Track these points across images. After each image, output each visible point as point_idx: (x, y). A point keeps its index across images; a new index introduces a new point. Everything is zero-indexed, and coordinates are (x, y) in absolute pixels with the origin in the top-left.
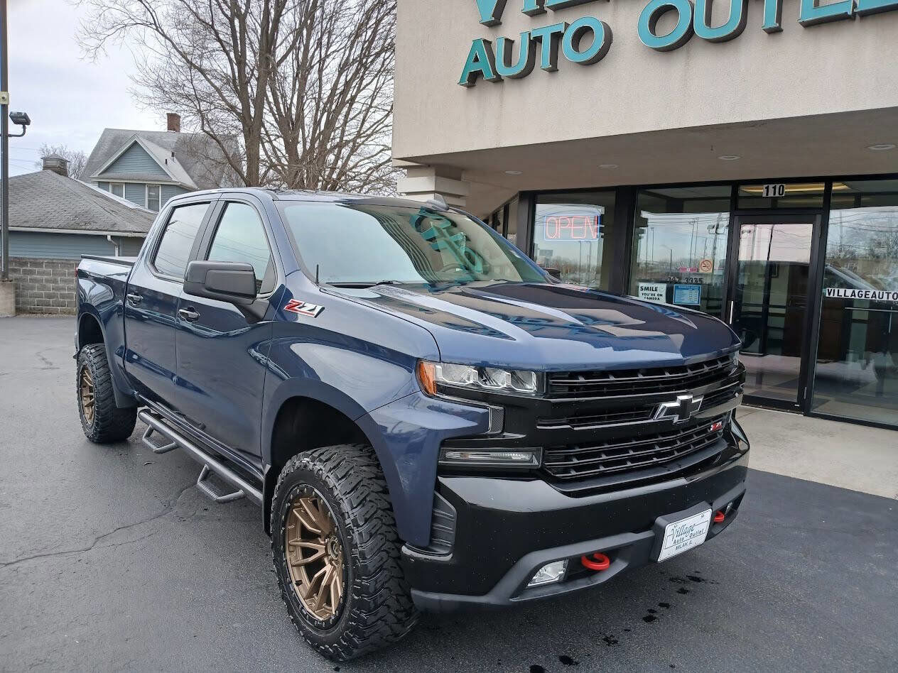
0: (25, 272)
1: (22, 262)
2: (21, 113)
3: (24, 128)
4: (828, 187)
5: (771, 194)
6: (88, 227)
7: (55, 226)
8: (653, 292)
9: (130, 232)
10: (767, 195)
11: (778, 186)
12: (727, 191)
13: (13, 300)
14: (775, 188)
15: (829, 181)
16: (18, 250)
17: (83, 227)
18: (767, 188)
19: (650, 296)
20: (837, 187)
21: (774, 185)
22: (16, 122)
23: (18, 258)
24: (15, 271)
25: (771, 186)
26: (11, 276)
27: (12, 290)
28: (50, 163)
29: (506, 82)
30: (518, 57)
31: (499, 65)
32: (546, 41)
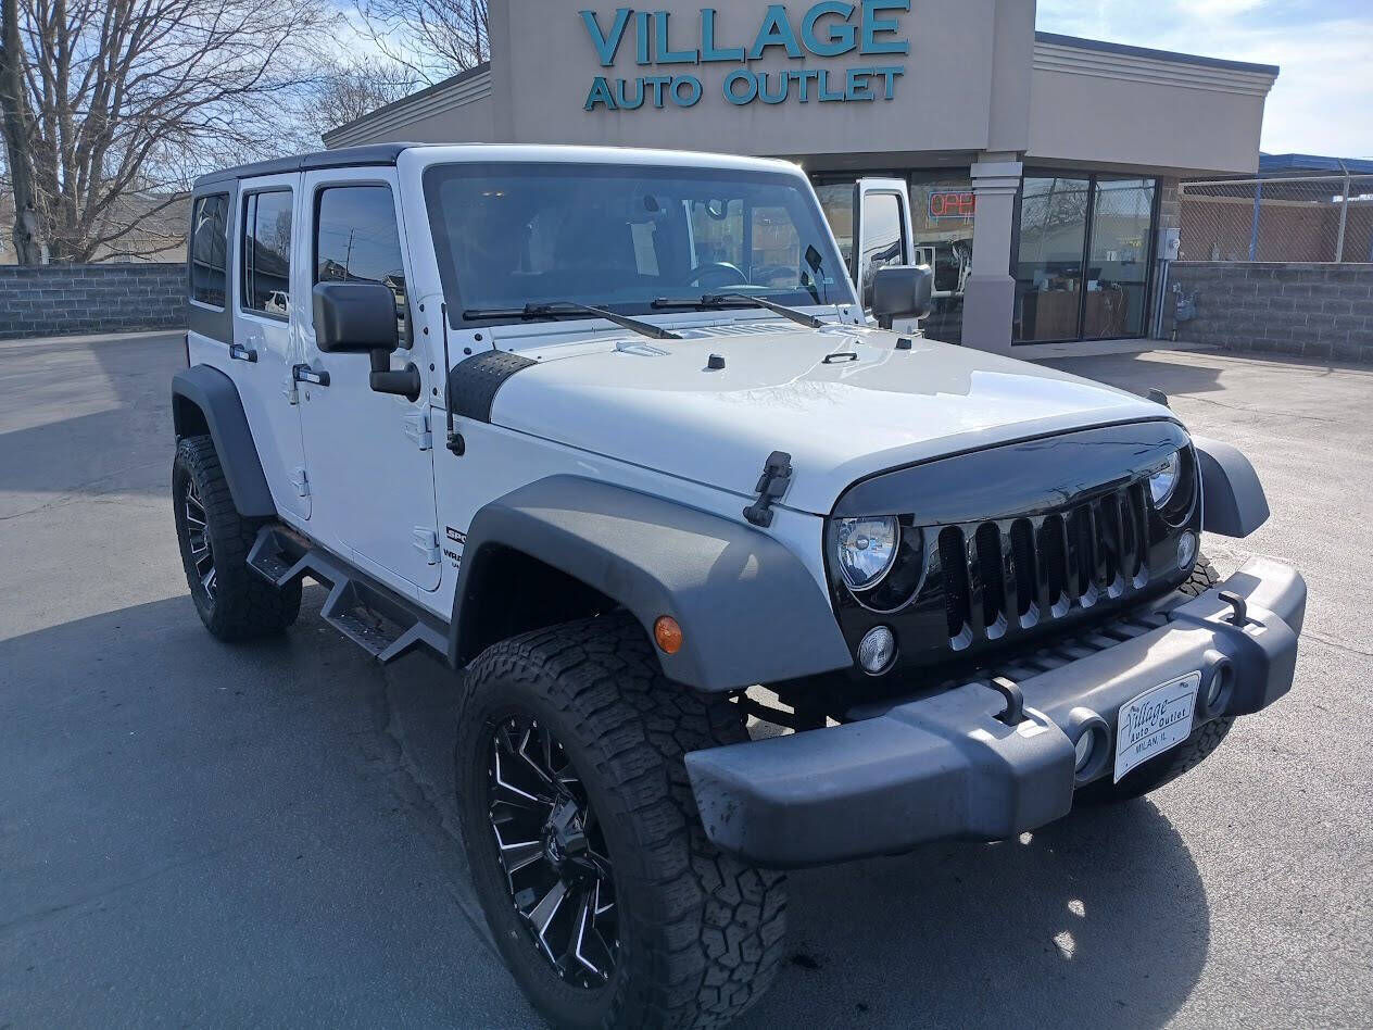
29: (622, 111)
30: (635, 93)
31: (619, 100)
32: (657, 87)
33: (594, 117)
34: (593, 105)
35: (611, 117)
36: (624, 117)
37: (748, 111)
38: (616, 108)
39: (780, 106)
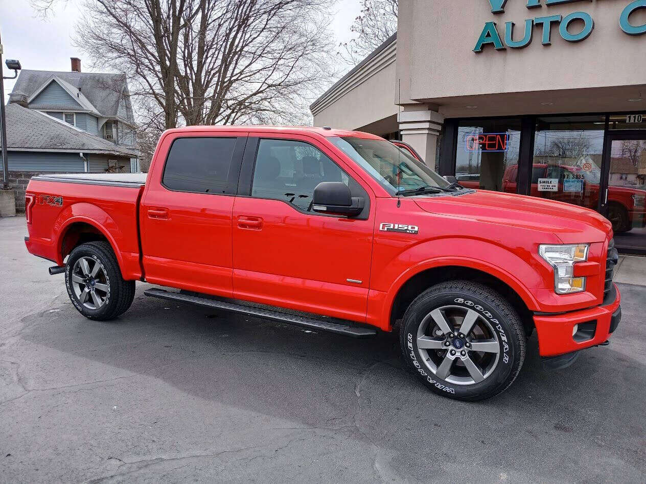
0: (20, 182)
1: (18, 175)
2: (14, 61)
3: (16, 72)
5: (632, 121)
6: (64, 147)
7: (39, 146)
8: (549, 185)
9: (97, 150)
10: (629, 121)
11: (637, 116)
13: (14, 203)
14: (635, 117)
16: (15, 166)
17: (61, 147)
18: (630, 117)
19: (546, 187)
21: (634, 115)
22: (10, 67)
23: (14, 172)
24: (12, 181)
25: (632, 116)
26: (11, 185)
27: (12, 196)
28: (15, 98)
30: (522, 35)
31: (506, 40)
32: (547, 26)
33: (482, 58)
34: (483, 48)
35: (499, 58)
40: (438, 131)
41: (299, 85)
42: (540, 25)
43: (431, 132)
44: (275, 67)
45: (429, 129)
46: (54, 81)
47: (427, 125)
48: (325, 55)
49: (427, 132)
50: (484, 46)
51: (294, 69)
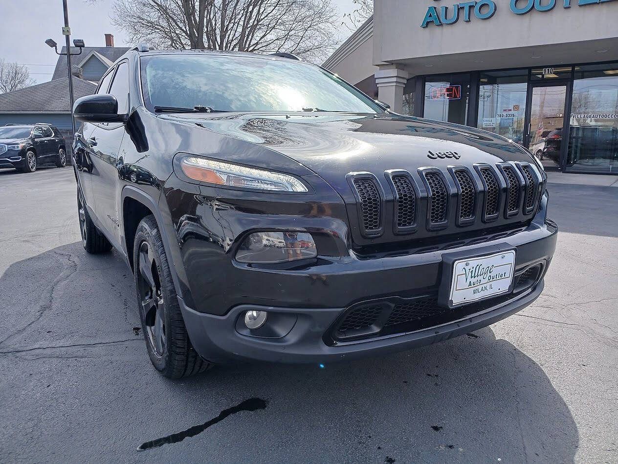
3: (81, 49)
4: (573, 69)
5: (547, 73)
10: (545, 73)
11: (550, 69)
12: (526, 72)
14: (548, 70)
15: (573, 66)
18: (545, 70)
20: (577, 68)
22: (77, 46)
25: (547, 69)
29: (444, 26)
30: (452, 15)
31: (442, 19)
32: (467, 9)
33: (427, 30)
34: (427, 24)
35: (438, 30)
36: (447, 30)
37: (526, 18)
38: (441, 25)
39: (549, 13)
40: (404, 84)
41: (308, 52)
42: (463, 8)
43: (397, 84)
44: (287, 37)
45: (396, 82)
46: (93, 55)
47: (395, 79)
48: (330, 25)
49: (395, 84)
50: (428, 23)
51: (303, 39)
